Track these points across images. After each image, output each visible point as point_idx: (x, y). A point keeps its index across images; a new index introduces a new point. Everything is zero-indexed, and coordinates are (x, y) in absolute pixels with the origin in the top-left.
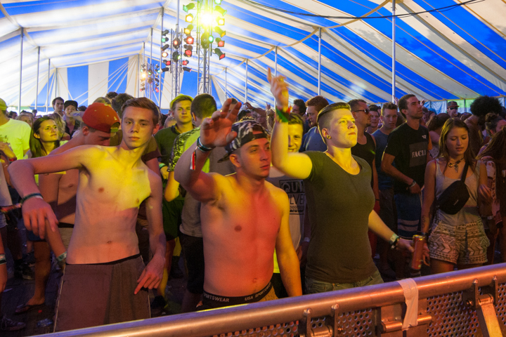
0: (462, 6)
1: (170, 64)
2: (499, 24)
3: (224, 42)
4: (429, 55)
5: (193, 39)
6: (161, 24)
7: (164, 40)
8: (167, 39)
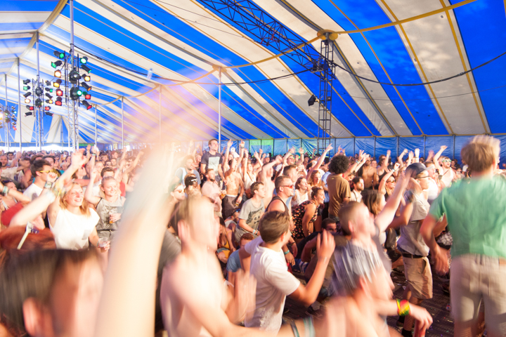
0: (271, 81)
1: (33, 109)
2: (291, 92)
3: (90, 95)
4: (241, 110)
5: (62, 92)
6: (17, 73)
7: (26, 89)
8: (29, 88)
